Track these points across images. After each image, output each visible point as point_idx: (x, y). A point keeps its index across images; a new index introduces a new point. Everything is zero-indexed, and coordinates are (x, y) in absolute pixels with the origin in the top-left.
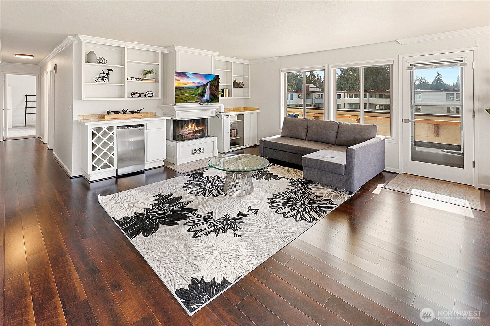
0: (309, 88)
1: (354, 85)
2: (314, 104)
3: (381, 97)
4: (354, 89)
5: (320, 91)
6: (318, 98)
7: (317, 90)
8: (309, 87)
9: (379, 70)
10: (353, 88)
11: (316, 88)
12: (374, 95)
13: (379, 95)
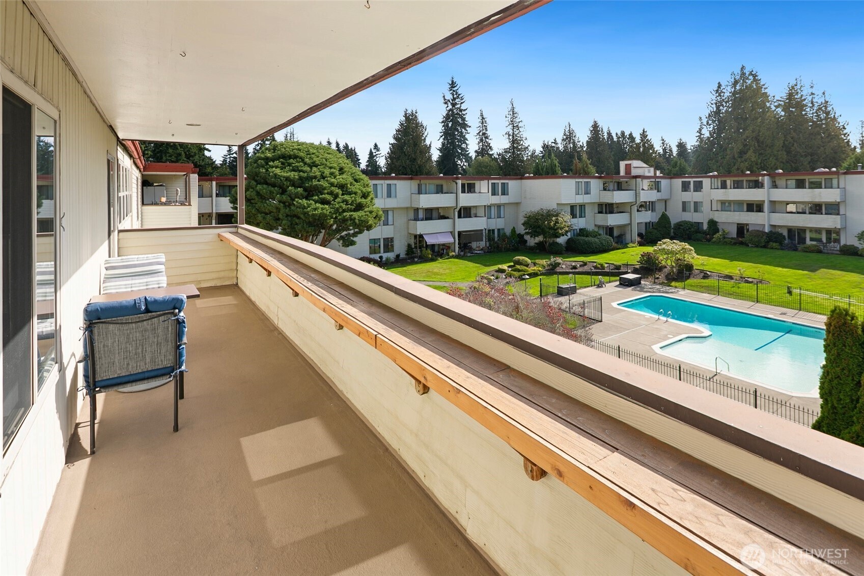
0: (632, 169)
1: (739, 160)
2: (638, 203)
3: (800, 185)
4: (738, 169)
5: (658, 175)
6: (651, 189)
7: (649, 172)
8: (632, 167)
9: (801, 127)
10: (736, 167)
11: (646, 170)
12: (781, 182)
13: (794, 181)
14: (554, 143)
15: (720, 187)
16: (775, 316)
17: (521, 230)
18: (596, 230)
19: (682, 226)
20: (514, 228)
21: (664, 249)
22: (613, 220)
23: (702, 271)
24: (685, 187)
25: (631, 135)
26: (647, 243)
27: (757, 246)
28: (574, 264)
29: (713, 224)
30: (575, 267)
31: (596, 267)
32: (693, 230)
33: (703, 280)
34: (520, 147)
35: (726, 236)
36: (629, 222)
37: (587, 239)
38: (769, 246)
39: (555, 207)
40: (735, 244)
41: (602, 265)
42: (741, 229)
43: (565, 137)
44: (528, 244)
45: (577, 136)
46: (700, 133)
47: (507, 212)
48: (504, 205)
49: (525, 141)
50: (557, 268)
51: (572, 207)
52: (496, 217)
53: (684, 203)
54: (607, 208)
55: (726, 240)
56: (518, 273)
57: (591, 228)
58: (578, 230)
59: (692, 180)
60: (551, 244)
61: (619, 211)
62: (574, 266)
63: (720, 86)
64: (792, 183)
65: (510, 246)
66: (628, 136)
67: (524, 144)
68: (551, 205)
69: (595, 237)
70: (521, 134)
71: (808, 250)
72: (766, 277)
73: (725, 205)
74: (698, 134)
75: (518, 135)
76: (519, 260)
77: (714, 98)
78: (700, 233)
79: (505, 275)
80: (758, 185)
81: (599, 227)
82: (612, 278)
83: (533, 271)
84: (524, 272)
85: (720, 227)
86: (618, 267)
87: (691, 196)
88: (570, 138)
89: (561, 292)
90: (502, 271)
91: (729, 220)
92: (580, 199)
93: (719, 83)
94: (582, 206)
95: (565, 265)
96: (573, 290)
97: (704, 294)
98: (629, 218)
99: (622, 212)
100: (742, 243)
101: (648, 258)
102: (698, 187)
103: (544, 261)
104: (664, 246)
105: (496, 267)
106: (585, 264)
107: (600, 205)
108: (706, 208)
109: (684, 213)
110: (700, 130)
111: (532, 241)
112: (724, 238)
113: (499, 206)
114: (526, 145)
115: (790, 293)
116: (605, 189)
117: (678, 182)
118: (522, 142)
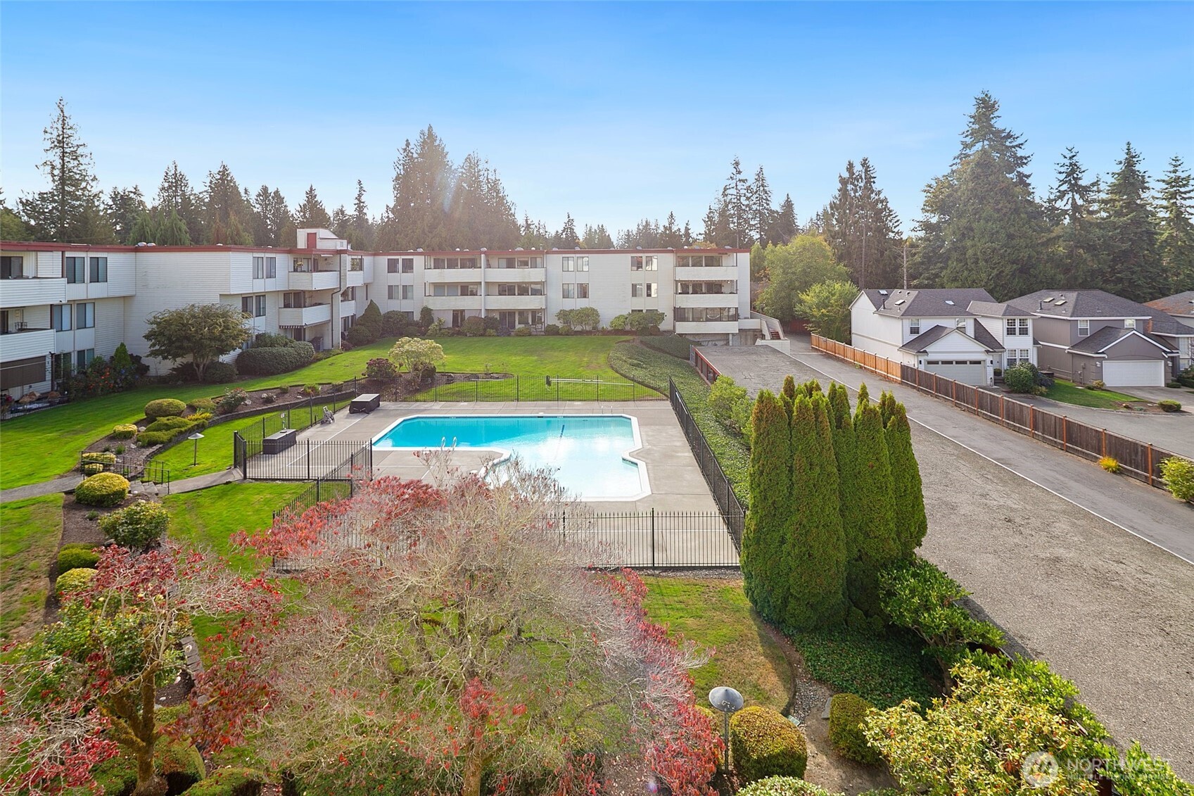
0: (317, 240)
2: (342, 289)
3: (510, 264)
6: (355, 269)
7: (342, 245)
8: (318, 237)
11: (337, 242)
12: (494, 262)
13: (505, 260)
14: (135, 193)
15: (432, 267)
16: (545, 413)
17: (141, 347)
18: (282, 334)
19: (391, 318)
20: (122, 345)
21: (407, 351)
22: (310, 316)
23: (443, 374)
24: (392, 267)
25: (277, 192)
26: (354, 346)
27: (475, 335)
28: (265, 395)
29: (426, 312)
30: (269, 400)
31: (304, 394)
32: (404, 322)
33: (449, 386)
34: (80, 193)
35: (442, 327)
36: (329, 318)
37: (274, 350)
38: (487, 334)
39: (215, 300)
40: (453, 335)
41: (313, 389)
42: (458, 315)
43: (166, 185)
44: (152, 372)
45: (190, 185)
46: (359, 200)
47: (105, 316)
48: (94, 302)
49: (93, 184)
50: (239, 407)
51: (246, 299)
52: (75, 325)
53: (390, 287)
54: (295, 299)
55: (443, 331)
56: (166, 433)
57: (273, 331)
58: (254, 338)
59: (400, 258)
60: (207, 368)
61: (314, 302)
62: (267, 398)
63: (408, 144)
64: (504, 262)
65: (116, 382)
66: (272, 194)
67: (89, 187)
68: (210, 298)
69: (286, 345)
70: (82, 167)
71: (521, 334)
72: (509, 370)
73: (440, 288)
74: (357, 202)
75: (75, 170)
76: (160, 406)
77: (401, 157)
78: (411, 324)
79: (135, 443)
80: (473, 264)
81: (285, 329)
82: (338, 405)
83: (196, 423)
84: (180, 427)
85: (435, 316)
86: (338, 388)
87: (400, 278)
88: (176, 187)
89: (271, 448)
90: (126, 436)
91: (445, 305)
92: (260, 286)
93: (407, 140)
94: (260, 297)
95: (250, 398)
96: (289, 442)
97: (462, 404)
98: (330, 311)
99: (320, 304)
100: (459, 333)
101: (379, 367)
102: (408, 266)
103: (209, 398)
104: (406, 347)
105: (108, 430)
106: (283, 391)
107: (286, 294)
108: (418, 292)
109: (390, 301)
110: (360, 196)
111: (162, 367)
112: (440, 329)
113: (82, 305)
114: (95, 191)
115: (549, 383)
116: (295, 270)
117: (383, 261)
118: (84, 184)
